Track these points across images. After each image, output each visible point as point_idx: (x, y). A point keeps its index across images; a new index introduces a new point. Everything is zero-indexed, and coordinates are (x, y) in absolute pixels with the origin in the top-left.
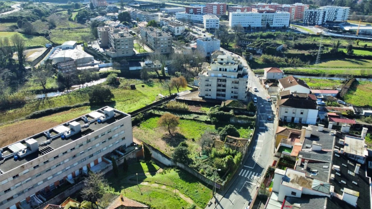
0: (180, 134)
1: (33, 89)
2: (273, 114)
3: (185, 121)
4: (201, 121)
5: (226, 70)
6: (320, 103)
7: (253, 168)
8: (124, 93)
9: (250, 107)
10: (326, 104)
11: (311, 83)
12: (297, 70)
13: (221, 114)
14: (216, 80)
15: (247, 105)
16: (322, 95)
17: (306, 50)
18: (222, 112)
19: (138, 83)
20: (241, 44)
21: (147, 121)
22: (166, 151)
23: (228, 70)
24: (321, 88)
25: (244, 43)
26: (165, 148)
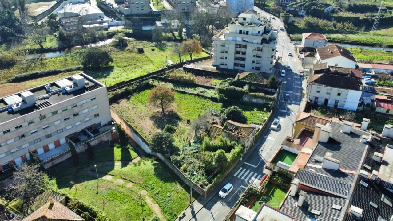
0: (175, 113)
1: (29, 48)
2: (302, 93)
3: (187, 96)
4: (206, 98)
5: (247, 33)
6: (368, 82)
7: (256, 167)
8: (128, 58)
9: (270, 83)
10: (376, 83)
11: (362, 55)
12: (347, 37)
13: (231, 90)
14: (234, 46)
15: (267, 79)
16: (373, 71)
17: (362, 13)
18: (233, 87)
19: (147, 46)
20: (282, 3)
21: (140, 93)
22: (149, 134)
23: (250, 33)
24: (373, 62)
25: (286, 1)
26: (150, 130)
